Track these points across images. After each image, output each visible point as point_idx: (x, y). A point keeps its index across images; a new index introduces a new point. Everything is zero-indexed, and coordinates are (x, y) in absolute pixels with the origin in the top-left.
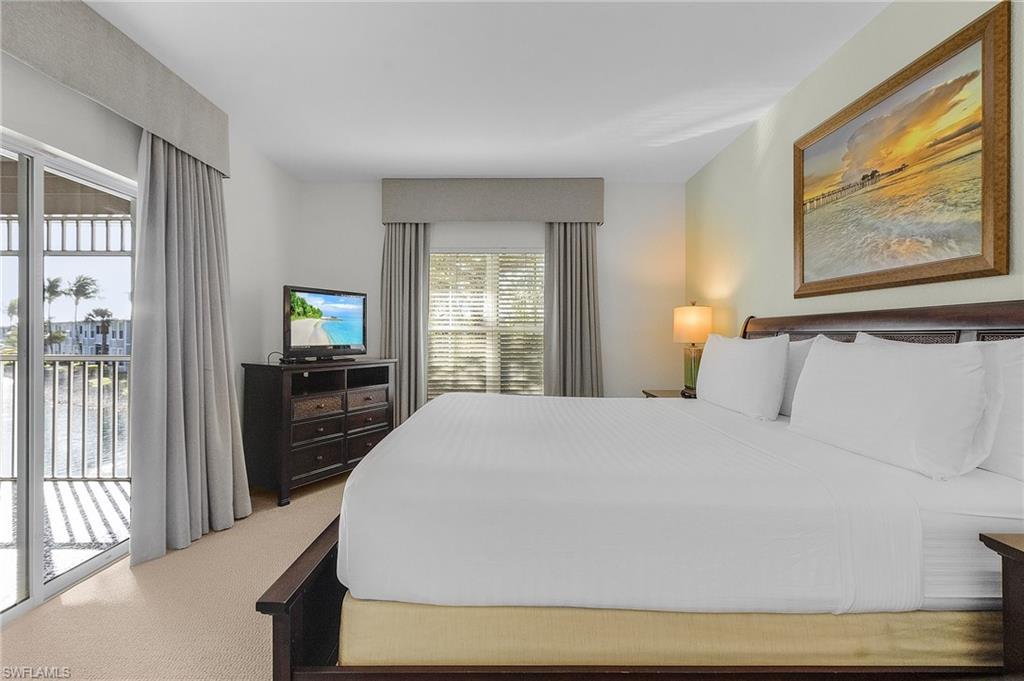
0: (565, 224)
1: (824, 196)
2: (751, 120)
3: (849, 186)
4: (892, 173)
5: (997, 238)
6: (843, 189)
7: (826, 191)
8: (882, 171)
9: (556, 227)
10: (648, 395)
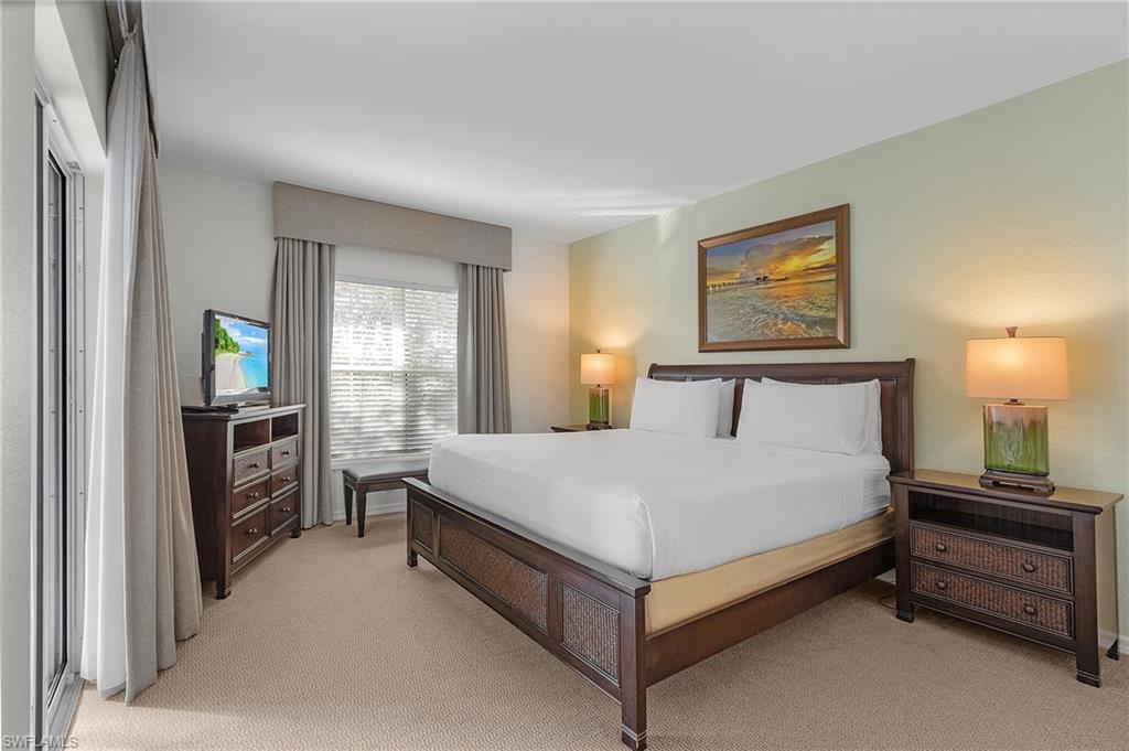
0: (478, 267)
1: (724, 284)
2: (654, 213)
3: (747, 282)
4: (778, 280)
5: (845, 329)
6: (741, 283)
7: (727, 282)
8: (771, 277)
9: (470, 269)
10: (557, 430)
